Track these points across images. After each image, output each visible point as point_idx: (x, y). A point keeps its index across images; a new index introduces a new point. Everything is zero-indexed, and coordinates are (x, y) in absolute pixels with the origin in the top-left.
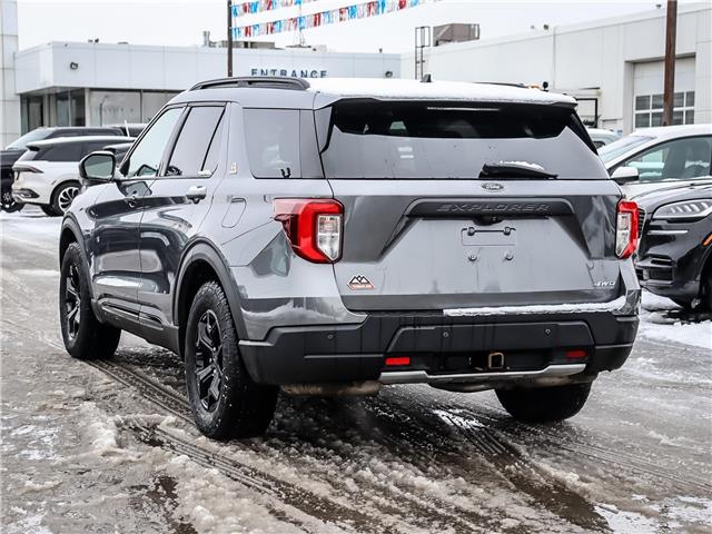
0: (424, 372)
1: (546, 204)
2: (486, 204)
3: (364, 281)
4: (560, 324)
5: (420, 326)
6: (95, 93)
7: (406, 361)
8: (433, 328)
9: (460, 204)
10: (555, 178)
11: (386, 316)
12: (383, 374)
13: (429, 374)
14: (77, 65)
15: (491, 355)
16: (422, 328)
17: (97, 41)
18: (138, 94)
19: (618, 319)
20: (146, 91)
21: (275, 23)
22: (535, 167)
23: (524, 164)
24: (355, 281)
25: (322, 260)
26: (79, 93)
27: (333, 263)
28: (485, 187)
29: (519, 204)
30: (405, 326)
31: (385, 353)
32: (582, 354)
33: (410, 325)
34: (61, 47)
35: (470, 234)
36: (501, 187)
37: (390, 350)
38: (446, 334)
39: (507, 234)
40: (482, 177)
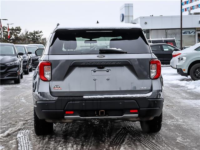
0: (79, 116)
1: (120, 61)
2: (98, 62)
3: (58, 87)
4: (125, 101)
5: (75, 101)
6: (152, 31)
7: (72, 112)
8: (79, 102)
9: (89, 62)
10: (126, 53)
11: (64, 98)
12: (65, 117)
13: (81, 117)
14: (147, 23)
15: (100, 111)
16: (75, 102)
17: (152, 16)
18: (165, 30)
19: (149, 100)
20: (167, 29)
21: (193, 7)
22: (119, 49)
23: (115, 49)
24: (55, 87)
25: (46, 80)
26: (148, 31)
27: (49, 81)
28: (98, 56)
29: (110, 62)
30: (70, 101)
31: (64, 110)
32: (136, 111)
33: (71, 101)
34: (142, 18)
35: (95, 72)
36: (104, 56)
37: (65, 109)
38: (84, 104)
39: (107, 72)
40: (100, 53)
